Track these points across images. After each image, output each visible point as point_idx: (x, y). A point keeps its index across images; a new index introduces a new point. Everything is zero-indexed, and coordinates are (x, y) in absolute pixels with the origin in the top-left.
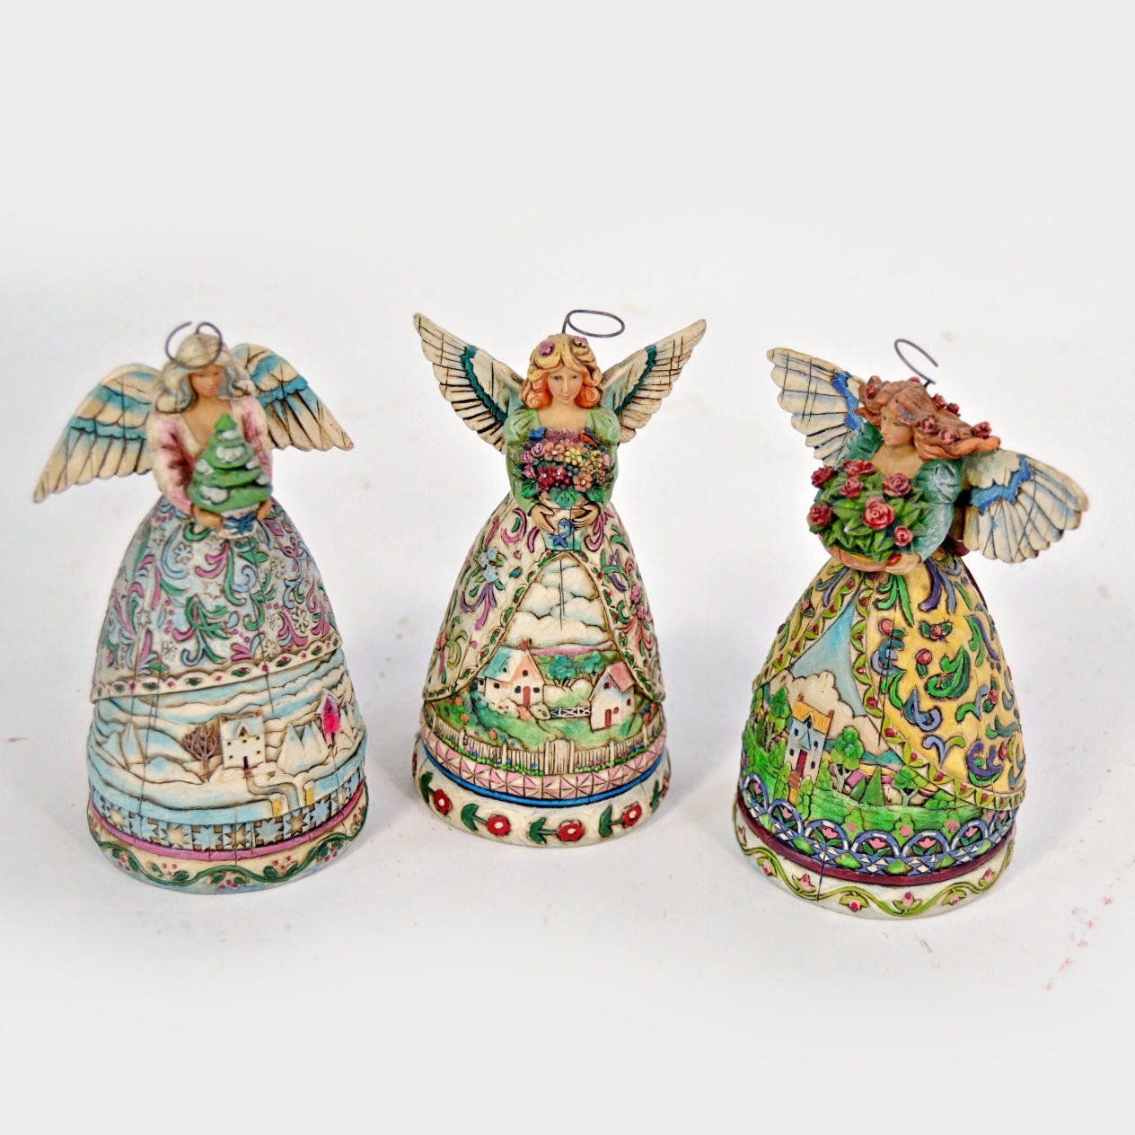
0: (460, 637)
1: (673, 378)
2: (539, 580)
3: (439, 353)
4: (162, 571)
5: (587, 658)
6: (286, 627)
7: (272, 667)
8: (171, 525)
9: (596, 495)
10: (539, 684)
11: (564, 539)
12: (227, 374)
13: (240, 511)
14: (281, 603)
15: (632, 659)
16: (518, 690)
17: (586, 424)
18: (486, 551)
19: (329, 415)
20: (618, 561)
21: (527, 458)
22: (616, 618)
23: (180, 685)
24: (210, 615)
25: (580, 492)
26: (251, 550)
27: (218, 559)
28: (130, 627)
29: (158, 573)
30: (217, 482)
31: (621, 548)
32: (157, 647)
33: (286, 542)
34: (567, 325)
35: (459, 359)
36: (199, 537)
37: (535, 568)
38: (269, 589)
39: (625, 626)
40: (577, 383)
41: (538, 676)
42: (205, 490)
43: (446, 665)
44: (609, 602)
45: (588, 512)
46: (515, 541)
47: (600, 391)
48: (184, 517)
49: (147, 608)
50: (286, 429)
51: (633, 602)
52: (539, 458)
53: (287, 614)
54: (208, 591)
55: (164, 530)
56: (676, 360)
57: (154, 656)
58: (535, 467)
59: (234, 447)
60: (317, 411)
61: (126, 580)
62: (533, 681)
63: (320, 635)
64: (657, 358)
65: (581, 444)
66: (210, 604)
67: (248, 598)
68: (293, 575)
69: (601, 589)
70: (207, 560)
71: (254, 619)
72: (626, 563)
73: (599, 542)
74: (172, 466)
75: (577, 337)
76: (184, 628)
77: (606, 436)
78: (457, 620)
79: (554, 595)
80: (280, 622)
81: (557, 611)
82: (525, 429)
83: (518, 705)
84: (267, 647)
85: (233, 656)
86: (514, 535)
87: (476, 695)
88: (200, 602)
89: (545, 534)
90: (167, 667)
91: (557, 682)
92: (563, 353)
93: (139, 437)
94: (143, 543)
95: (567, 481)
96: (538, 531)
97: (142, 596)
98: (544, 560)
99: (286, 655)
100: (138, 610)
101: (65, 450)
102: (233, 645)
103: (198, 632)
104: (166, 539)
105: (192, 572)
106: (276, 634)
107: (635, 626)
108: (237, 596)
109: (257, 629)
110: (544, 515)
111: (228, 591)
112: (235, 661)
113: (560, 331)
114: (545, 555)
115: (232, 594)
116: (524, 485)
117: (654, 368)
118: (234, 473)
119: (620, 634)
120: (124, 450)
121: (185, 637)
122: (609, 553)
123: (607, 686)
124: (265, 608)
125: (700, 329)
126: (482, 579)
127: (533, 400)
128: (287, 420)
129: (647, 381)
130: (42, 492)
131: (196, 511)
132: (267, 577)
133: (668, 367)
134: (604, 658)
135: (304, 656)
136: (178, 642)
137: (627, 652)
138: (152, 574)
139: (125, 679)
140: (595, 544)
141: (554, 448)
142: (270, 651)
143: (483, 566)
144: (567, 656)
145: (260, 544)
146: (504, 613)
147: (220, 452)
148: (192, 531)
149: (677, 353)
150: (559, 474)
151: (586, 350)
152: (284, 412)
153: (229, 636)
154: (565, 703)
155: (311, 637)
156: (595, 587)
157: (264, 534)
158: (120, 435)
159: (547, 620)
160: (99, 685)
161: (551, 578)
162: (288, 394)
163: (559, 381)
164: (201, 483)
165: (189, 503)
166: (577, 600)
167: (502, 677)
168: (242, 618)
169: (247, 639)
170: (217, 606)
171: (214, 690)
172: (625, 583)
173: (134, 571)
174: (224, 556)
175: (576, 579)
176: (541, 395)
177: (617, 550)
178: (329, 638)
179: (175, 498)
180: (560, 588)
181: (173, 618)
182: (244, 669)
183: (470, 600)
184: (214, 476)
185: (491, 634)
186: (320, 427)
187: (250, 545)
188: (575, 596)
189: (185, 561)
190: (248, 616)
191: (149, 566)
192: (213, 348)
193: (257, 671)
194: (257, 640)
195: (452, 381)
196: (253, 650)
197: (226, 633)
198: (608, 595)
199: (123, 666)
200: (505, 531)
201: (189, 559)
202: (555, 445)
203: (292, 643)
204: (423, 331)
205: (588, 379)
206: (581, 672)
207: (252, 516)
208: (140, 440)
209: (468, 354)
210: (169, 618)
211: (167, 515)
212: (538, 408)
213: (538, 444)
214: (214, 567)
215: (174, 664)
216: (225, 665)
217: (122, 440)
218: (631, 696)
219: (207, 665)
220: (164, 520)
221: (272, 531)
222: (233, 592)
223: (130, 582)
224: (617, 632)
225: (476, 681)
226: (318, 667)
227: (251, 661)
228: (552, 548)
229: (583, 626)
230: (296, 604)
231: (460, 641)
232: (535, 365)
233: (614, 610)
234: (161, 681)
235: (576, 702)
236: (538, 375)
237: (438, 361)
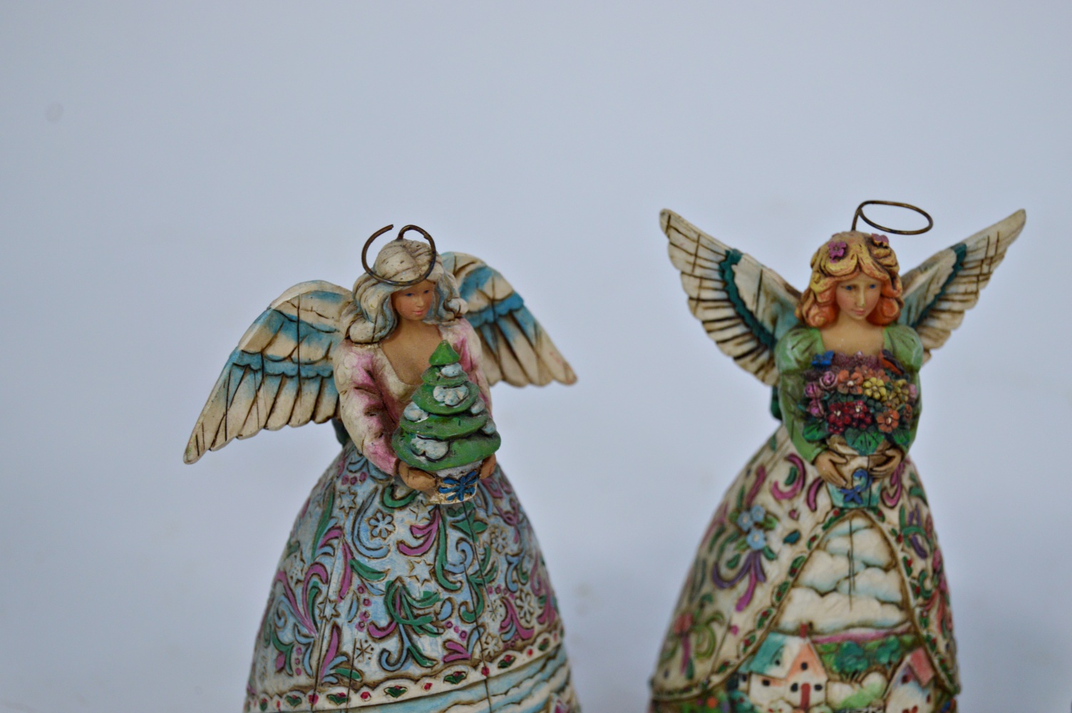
0: (713, 619)
1: (981, 284)
2: (822, 545)
3: (692, 259)
4: (353, 548)
5: (882, 645)
6: (509, 616)
7: (494, 669)
8: (364, 489)
9: (902, 436)
10: (822, 679)
11: (859, 493)
12: (438, 291)
13: (460, 469)
14: (503, 586)
15: (933, 643)
16: (794, 688)
17: (882, 346)
18: (749, 509)
19: (549, 341)
20: (919, 519)
21: (812, 390)
22: (918, 591)
23: (378, 696)
24: (417, 605)
25: (886, 434)
26: (467, 518)
27: (426, 531)
28: (309, 622)
29: (347, 552)
30: (434, 433)
31: (920, 502)
32: (347, 647)
33: (505, 505)
34: (860, 219)
35: (716, 266)
36: (402, 503)
37: (819, 531)
38: (489, 567)
39: (926, 602)
40: (874, 294)
41: (820, 669)
42: (419, 444)
43: (692, 655)
44: (909, 572)
45: (890, 459)
46: (791, 496)
47: (900, 303)
48: (381, 476)
49: (333, 597)
50: (497, 359)
51: (935, 571)
52: (829, 391)
53: (510, 598)
54: (414, 573)
55: (355, 495)
56: (988, 261)
57: (344, 659)
58: (825, 403)
59: (456, 386)
60: (535, 337)
61: (302, 560)
62: (814, 676)
63: (546, 625)
64: (967, 259)
65: (882, 371)
66: (417, 590)
67: (464, 581)
68: (513, 548)
69: (900, 555)
70: (412, 533)
71: (471, 608)
72: (927, 521)
73: (897, 497)
74: (369, 412)
75: (875, 235)
76: (383, 622)
77: (909, 360)
78: (708, 598)
79: (842, 565)
80: (502, 611)
81: (845, 585)
82: (807, 354)
83: (795, 708)
84: (487, 643)
85: (445, 657)
86: (787, 489)
87: (737, 695)
88: (404, 587)
89: (832, 487)
90: (361, 673)
91: (844, 677)
92: (860, 255)
93: (318, 375)
94: (323, 513)
95: (868, 420)
96: (820, 485)
97: (327, 582)
98: (831, 521)
99: (510, 653)
100: (320, 599)
101: (226, 394)
102: (445, 642)
103: (401, 626)
104: (358, 507)
105: (393, 548)
106: (498, 626)
107: (937, 601)
108: (451, 578)
109: (476, 621)
110: (834, 464)
111: (440, 573)
112: (448, 662)
113: (848, 228)
114: (831, 515)
115: (444, 576)
116: (806, 425)
117: (961, 273)
118: (456, 420)
119: (922, 613)
120: (299, 393)
121: (383, 634)
122: (909, 509)
123: (905, 680)
124: (485, 593)
125: (1018, 221)
126: (744, 546)
127: (816, 316)
128: (498, 349)
129: (952, 289)
130: (196, 449)
131: (403, 471)
132: (487, 553)
133: (977, 271)
134: (902, 644)
135: (530, 653)
136: (375, 640)
137: (928, 637)
138: (339, 553)
139: (302, 689)
140: (893, 498)
141: (850, 379)
142: (491, 648)
143: (745, 528)
144: (858, 642)
145: (477, 510)
146: (776, 590)
147: (438, 393)
148: (392, 496)
149: (991, 253)
150: (858, 410)
151: (887, 251)
152: (495, 339)
153: (441, 631)
154: (854, 703)
155: (538, 628)
156: (892, 554)
157: (481, 497)
158: (294, 373)
159: (832, 598)
160: (262, 696)
161: (838, 542)
162: (501, 316)
163: (854, 293)
164: (412, 434)
165: (394, 460)
166: (870, 571)
167: (773, 671)
168: (457, 607)
169: (463, 635)
170: (425, 593)
171: (422, 701)
172: (927, 547)
173: (314, 548)
174: (435, 527)
175: (869, 544)
176: (826, 310)
177: (917, 506)
178: (555, 628)
179: (375, 453)
180: (850, 556)
181: (370, 609)
182: (459, 673)
183: (726, 572)
184: (430, 424)
185: (758, 617)
186: (538, 357)
187: (466, 512)
188: (868, 566)
189: (384, 535)
190: (465, 603)
191: (335, 542)
192: (425, 259)
193: (475, 676)
194: (476, 635)
195: (706, 295)
196: (470, 650)
197: (437, 626)
198: (908, 563)
199: (299, 673)
200: (776, 485)
201: (389, 532)
202: (851, 372)
203: (517, 638)
204: (673, 232)
205: (889, 288)
206: (874, 663)
207: (474, 475)
208: (319, 379)
209: (732, 258)
210: (363, 609)
211: (358, 475)
212: (822, 327)
213: (828, 374)
214: (421, 541)
215: (371, 669)
216: (435, 668)
217: (296, 379)
218: (930, 691)
219: (414, 669)
220: (354, 481)
221: (489, 492)
222: (446, 573)
223: (309, 562)
224: (918, 611)
225: (736, 677)
226: (544, 666)
227: (468, 662)
228: (841, 504)
229: (876, 605)
230: (520, 586)
231: (715, 626)
232: (822, 272)
233: (915, 582)
234: (352, 692)
235: (868, 701)
236: (826, 284)
237: (688, 269)
